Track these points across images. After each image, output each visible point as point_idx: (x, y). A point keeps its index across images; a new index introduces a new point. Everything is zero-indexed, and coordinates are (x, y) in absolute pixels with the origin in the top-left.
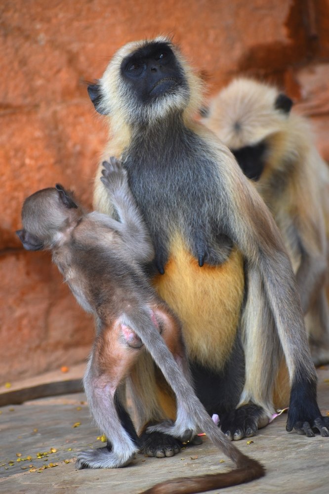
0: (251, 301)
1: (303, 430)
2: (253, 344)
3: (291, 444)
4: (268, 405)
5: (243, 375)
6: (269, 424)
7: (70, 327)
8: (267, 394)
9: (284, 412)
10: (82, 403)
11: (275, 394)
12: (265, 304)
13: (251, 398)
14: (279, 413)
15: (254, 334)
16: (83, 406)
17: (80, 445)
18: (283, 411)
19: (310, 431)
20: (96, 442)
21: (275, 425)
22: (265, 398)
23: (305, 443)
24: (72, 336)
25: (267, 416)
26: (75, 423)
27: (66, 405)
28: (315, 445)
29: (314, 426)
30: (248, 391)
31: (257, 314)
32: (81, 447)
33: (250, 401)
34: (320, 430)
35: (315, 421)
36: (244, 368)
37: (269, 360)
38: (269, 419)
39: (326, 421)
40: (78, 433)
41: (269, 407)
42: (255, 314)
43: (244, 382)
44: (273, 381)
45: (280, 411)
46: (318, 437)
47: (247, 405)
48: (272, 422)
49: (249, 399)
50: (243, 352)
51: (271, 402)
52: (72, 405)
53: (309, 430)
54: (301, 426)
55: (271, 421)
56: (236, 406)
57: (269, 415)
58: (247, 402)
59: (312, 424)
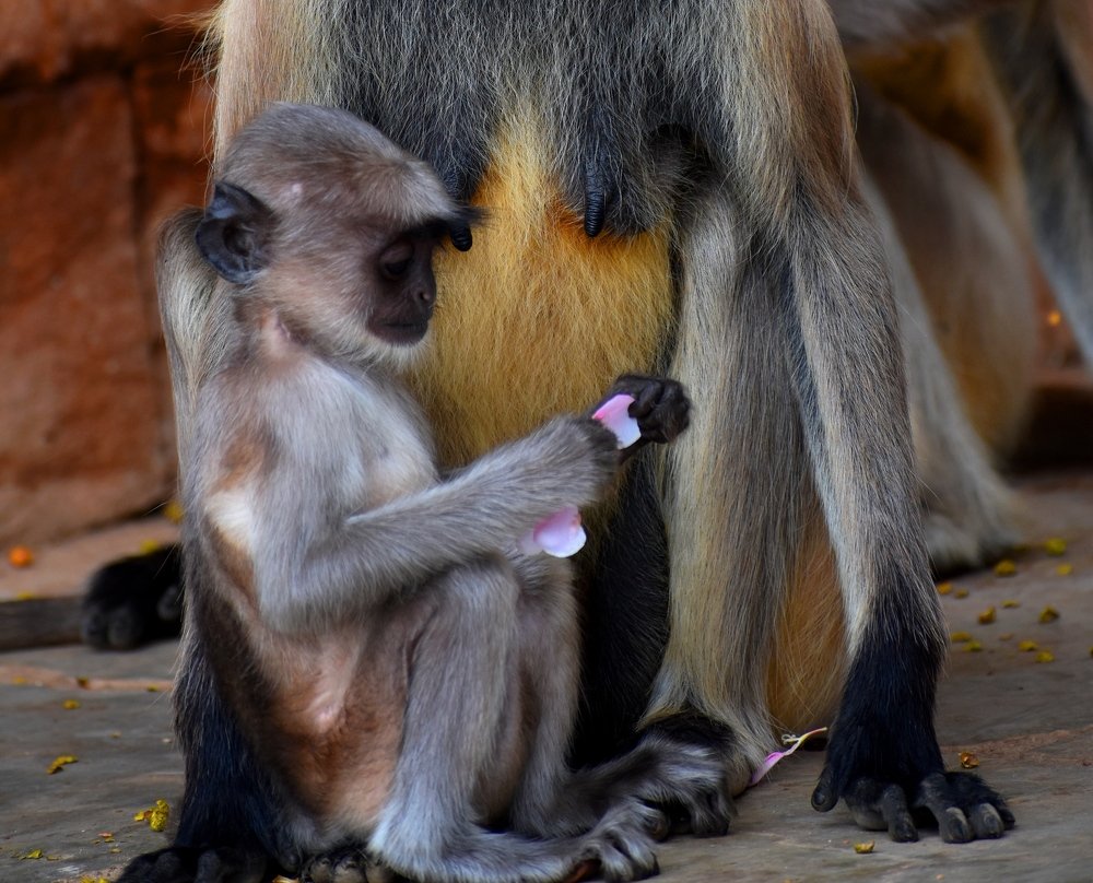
0: (690, 350)
1: (879, 814)
2: (694, 501)
3: (830, 865)
4: (751, 716)
5: (660, 608)
6: (750, 787)
7: (48, 406)
8: (748, 681)
9: (806, 746)
10: (82, 683)
11: (772, 676)
12: (742, 360)
13: (691, 694)
14: (789, 746)
15: (699, 468)
16: (83, 693)
17: (73, 840)
18: (801, 740)
19: (906, 819)
20: (130, 829)
21: (773, 790)
22: (741, 693)
23: (880, 865)
24: (51, 436)
25: (746, 758)
26: (55, 757)
27: (24, 687)
28: (917, 872)
29: (920, 802)
30: (678, 671)
31: (710, 393)
32: (77, 845)
33: (688, 704)
34: (938, 816)
35: (926, 784)
36: (665, 586)
37: (755, 559)
38: (752, 769)
39: (962, 787)
40: (65, 795)
41: (754, 725)
42: (705, 393)
43: (664, 636)
44: (766, 634)
45: (792, 739)
46: (932, 845)
47: (676, 716)
48: (764, 781)
49: (682, 699)
50: (662, 528)
51: (762, 707)
52: (46, 687)
53: (901, 815)
54: (873, 797)
55: (758, 777)
56: (637, 719)
57: (753, 753)
58: (676, 709)
59: (912, 792)
